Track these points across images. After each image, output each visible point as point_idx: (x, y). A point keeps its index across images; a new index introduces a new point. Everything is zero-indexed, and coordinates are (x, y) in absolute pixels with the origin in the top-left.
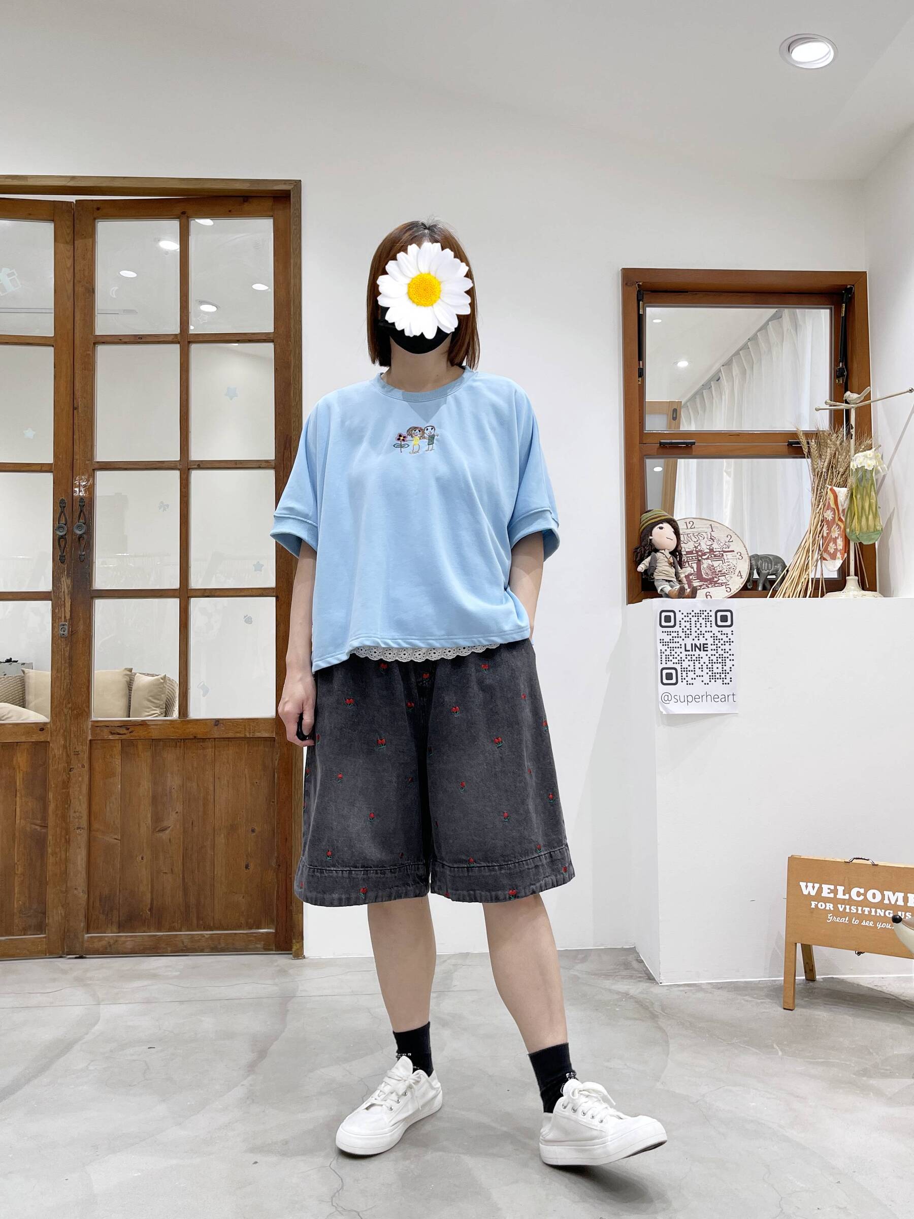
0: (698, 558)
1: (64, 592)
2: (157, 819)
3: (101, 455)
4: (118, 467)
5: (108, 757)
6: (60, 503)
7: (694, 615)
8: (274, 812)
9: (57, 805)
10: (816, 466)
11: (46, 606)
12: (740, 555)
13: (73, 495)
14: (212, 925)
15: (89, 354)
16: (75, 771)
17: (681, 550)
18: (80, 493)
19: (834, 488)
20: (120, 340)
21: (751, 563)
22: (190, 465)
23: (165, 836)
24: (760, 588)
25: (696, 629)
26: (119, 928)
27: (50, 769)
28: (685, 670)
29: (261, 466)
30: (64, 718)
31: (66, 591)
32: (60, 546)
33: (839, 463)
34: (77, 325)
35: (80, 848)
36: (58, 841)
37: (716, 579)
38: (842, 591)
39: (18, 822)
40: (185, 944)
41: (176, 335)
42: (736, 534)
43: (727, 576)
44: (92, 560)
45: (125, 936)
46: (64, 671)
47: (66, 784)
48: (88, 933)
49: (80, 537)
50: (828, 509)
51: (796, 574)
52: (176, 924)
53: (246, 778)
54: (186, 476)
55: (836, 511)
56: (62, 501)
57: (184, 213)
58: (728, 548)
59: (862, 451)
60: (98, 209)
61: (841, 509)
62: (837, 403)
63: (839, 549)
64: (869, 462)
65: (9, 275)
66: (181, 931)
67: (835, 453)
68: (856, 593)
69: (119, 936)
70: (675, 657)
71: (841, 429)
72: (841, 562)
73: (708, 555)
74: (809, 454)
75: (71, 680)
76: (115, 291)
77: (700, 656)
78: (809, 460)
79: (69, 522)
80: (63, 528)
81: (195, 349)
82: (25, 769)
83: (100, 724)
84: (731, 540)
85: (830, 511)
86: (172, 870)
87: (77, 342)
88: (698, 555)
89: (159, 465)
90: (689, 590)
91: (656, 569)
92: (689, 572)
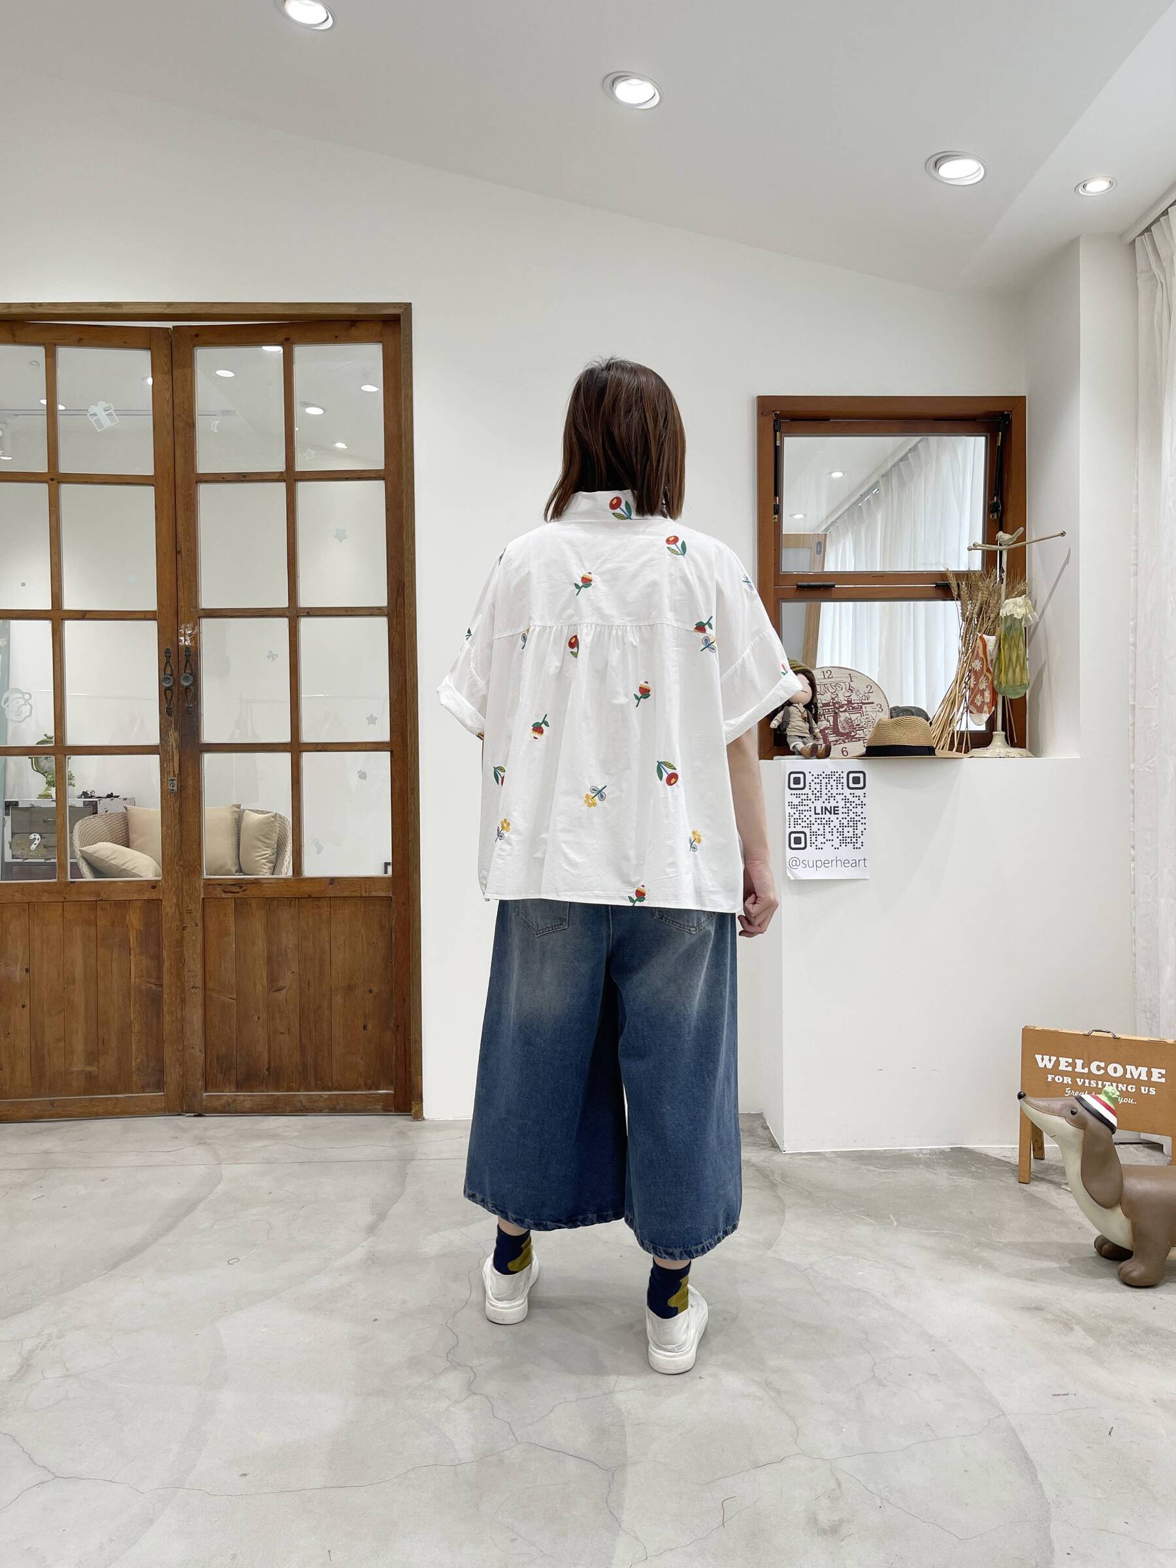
0: (834, 711)
1: (172, 746)
2: (273, 979)
3: (207, 601)
4: (225, 614)
5: (222, 916)
6: (165, 652)
7: (825, 776)
8: (392, 973)
9: (171, 965)
10: (965, 610)
11: (154, 760)
12: (880, 707)
13: (178, 644)
14: (330, 1085)
15: (191, 494)
16: (188, 930)
17: (816, 703)
18: (186, 643)
19: (984, 636)
20: (223, 478)
22: (300, 613)
23: (281, 996)
25: (827, 792)
26: (237, 1088)
27: (163, 928)
28: (815, 834)
29: (374, 613)
30: (175, 875)
31: (174, 745)
32: (166, 698)
33: (989, 609)
34: (178, 462)
35: (195, 1007)
36: (174, 999)
37: (853, 734)
38: (989, 748)
39: (133, 980)
40: (304, 1104)
41: (282, 473)
42: (876, 684)
43: (865, 730)
44: (200, 712)
45: (244, 1095)
46: (174, 828)
47: (180, 943)
48: (206, 1090)
49: (187, 688)
50: (976, 659)
51: (941, 726)
52: (294, 1084)
53: (362, 938)
54: (294, 624)
55: (984, 661)
56: (167, 651)
57: (287, 339)
58: (868, 699)
59: (1015, 597)
60: (197, 336)
61: (989, 658)
62: (987, 545)
63: (986, 702)
64: (1019, 610)
65: (105, 408)
66: (299, 1091)
67: (986, 598)
68: (1002, 750)
69: (237, 1095)
70: (804, 820)
71: (994, 570)
72: (989, 715)
73: (846, 707)
74: (959, 597)
75: (182, 836)
76: (217, 426)
77: (831, 820)
78: (959, 603)
79: (175, 673)
80: (169, 679)
81: (301, 487)
82: (138, 928)
83: (211, 883)
84: (871, 691)
85: (978, 660)
86: (289, 1030)
87: (179, 481)
88: (835, 708)
89: (267, 612)
90: (824, 745)
91: (788, 724)
92: (824, 726)
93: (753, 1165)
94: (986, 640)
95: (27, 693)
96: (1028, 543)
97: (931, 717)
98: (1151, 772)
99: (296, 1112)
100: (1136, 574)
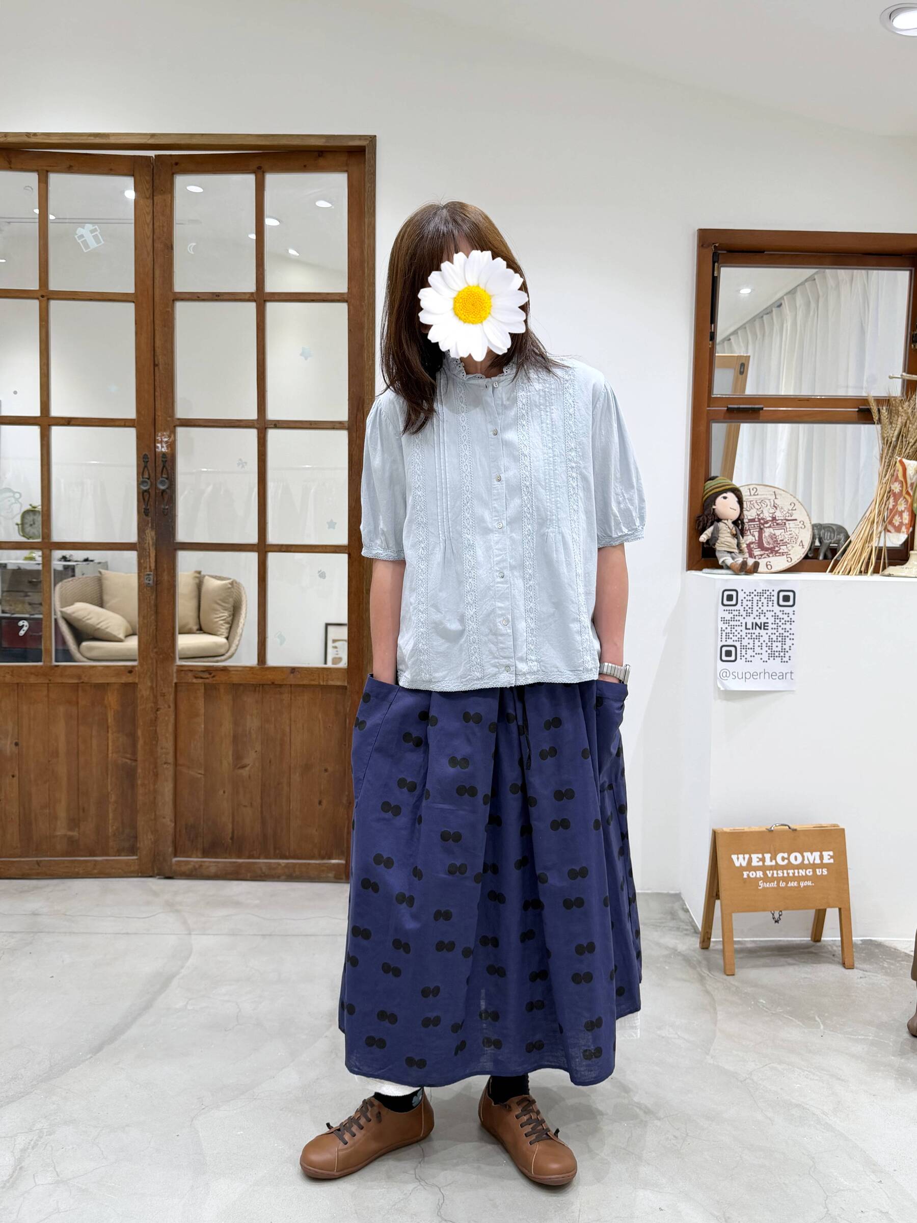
0: (760, 526)
1: (149, 544)
2: (238, 757)
3: (182, 411)
4: (197, 424)
5: (192, 699)
6: (144, 458)
7: (756, 594)
8: (345, 754)
9: (145, 741)
10: (885, 435)
11: (132, 556)
12: (803, 524)
13: (155, 450)
14: (287, 854)
15: (169, 311)
16: (161, 711)
17: (743, 519)
19: (905, 460)
20: (198, 297)
21: (813, 532)
22: (268, 425)
23: (245, 772)
24: (821, 558)
25: (758, 608)
26: (203, 853)
27: (139, 709)
28: (745, 648)
29: (335, 427)
30: (150, 661)
31: (151, 543)
32: (144, 499)
33: (910, 433)
34: (157, 281)
35: (167, 781)
36: (147, 774)
37: (777, 549)
39: (110, 755)
40: (264, 870)
41: (252, 293)
42: (799, 503)
43: (788, 546)
44: (175, 514)
45: (210, 862)
46: (150, 619)
47: (154, 722)
48: (175, 856)
49: (163, 491)
50: (895, 481)
51: (859, 545)
52: (255, 852)
53: (320, 723)
54: (263, 434)
55: (904, 483)
56: (145, 457)
57: (259, 168)
58: (791, 516)
60: (177, 164)
61: (909, 482)
63: (905, 523)
65: (91, 230)
66: (259, 858)
67: (907, 423)
69: (202, 862)
70: (735, 635)
72: (906, 536)
73: (770, 523)
74: (878, 424)
75: (157, 626)
76: (193, 248)
77: (761, 635)
78: (877, 426)
79: (152, 475)
80: (146, 482)
81: (271, 307)
82: (116, 708)
83: (183, 669)
84: (794, 509)
85: (898, 483)
86: (251, 804)
87: (157, 299)
88: (760, 523)
89: (238, 424)
91: (718, 539)
92: (750, 540)
94: (906, 464)
95: (17, 492)
97: (850, 533)
99: (256, 878)
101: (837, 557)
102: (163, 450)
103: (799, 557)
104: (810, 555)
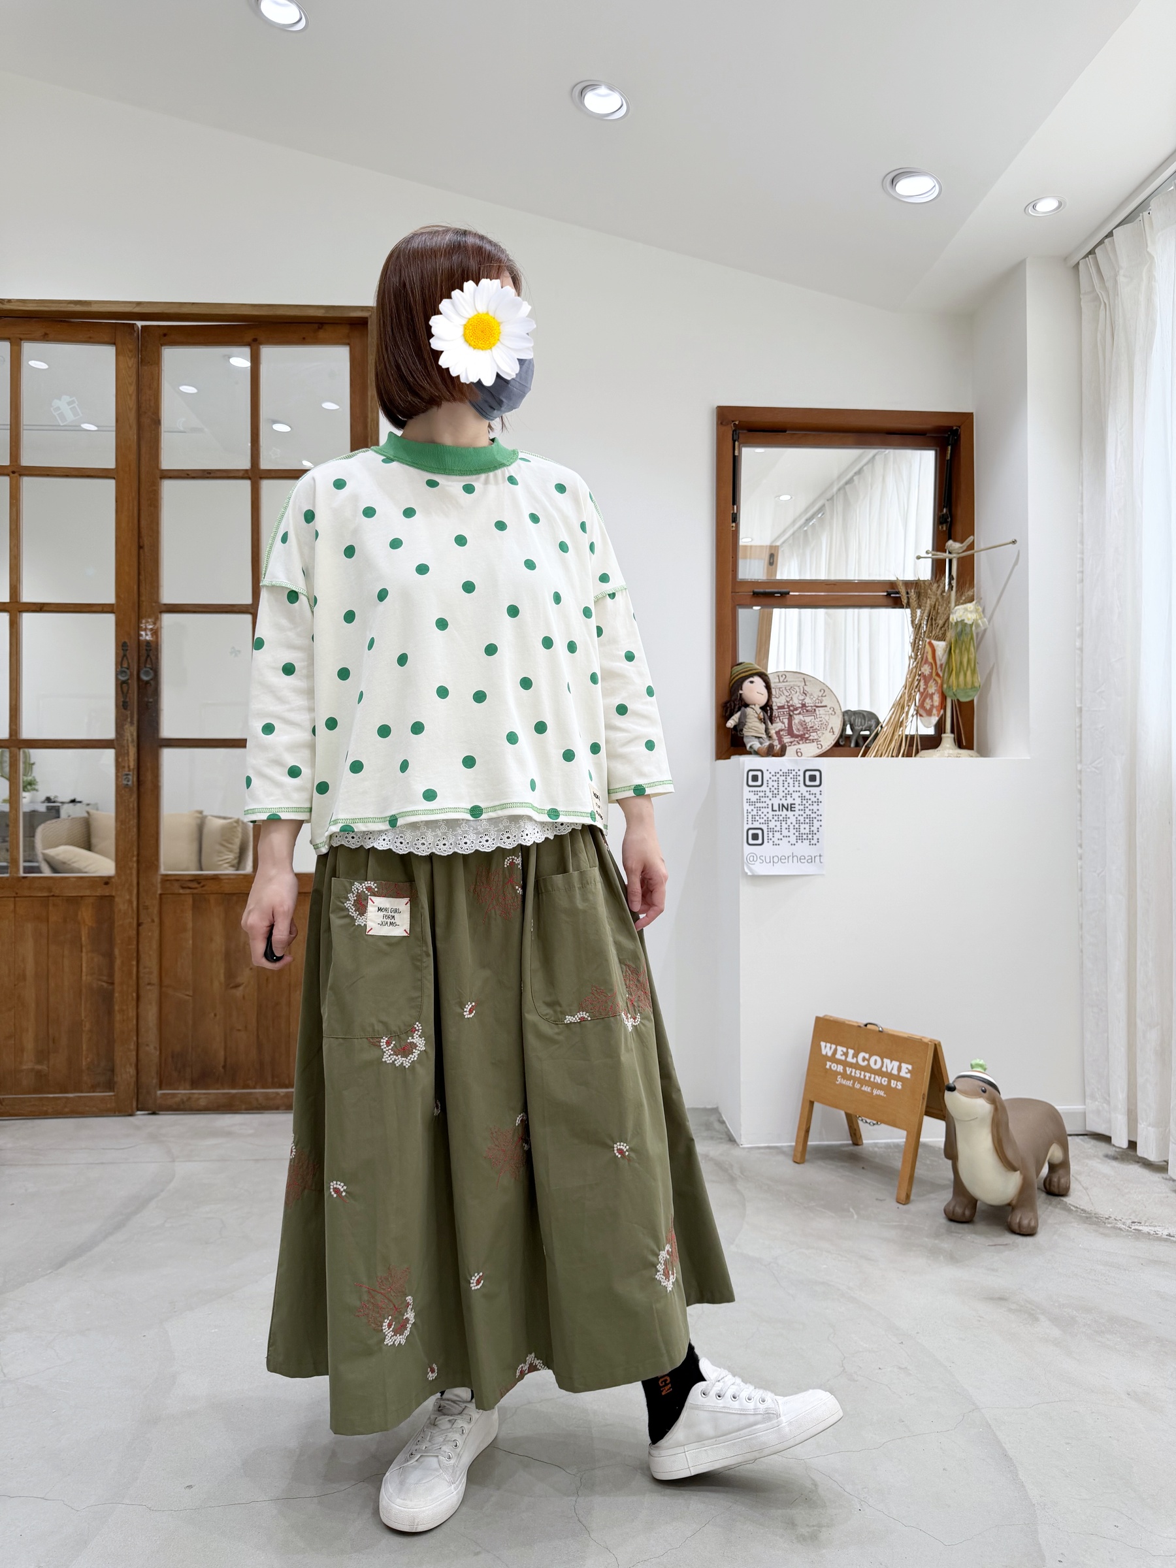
0: (789, 713)
1: (128, 740)
2: (230, 975)
3: (168, 596)
4: (186, 609)
5: (179, 913)
6: (124, 646)
7: (782, 774)
9: (122, 963)
10: (915, 620)
11: (110, 755)
12: (833, 711)
13: (139, 639)
15: (155, 490)
16: (144, 926)
17: (772, 705)
19: (933, 642)
20: (188, 475)
21: (844, 719)
23: (239, 992)
24: (852, 746)
25: (784, 789)
26: (192, 1086)
27: (116, 925)
28: (772, 830)
30: (132, 871)
31: (130, 739)
32: (122, 691)
33: (939, 616)
34: (142, 459)
35: (151, 1004)
36: (127, 997)
37: (807, 736)
38: (937, 749)
39: (84, 978)
40: (260, 1101)
41: (246, 470)
42: (829, 689)
43: (818, 732)
44: (159, 707)
45: (199, 1094)
46: (129, 823)
47: (137, 938)
48: (161, 1089)
49: (147, 683)
50: (925, 663)
51: (891, 730)
52: (250, 1081)
55: (934, 666)
56: (126, 645)
57: (254, 340)
58: (821, 703)
59: (962, 604)
60: (165, 335)
61: (938, 663)
62: (939, 553)
63: (936, 706)
64: (970, 615)
65: (69, 403)
66: (254, 1088)
67: (935, 604)
68: (951, 752)
69: (191, 1093)
70: (761, 817)
71: (943, 579)
72: (937, 719)
73: (800, 709)
74: (908, 605)
75: (138, 831)
77: (787, 817)
78: (907, 612)
79: (135, 667)
80: (126, 672)
81: (266, 485)
82: (90, 924)
83: (169, 878)
84: (824, 695)
85: (927, 665)
86: (246, 1027)
87: (143, 476)
88: (790, 710)
89: (230, 609)
90: (779, 746)
91: (745, 724)
92: (780, 728)
93: (712, 1159)
94: (936, 646)
96: (976, 552)
97: (881, 720)
98: (1097, 771)
99: (252, 1109)
100: (1082, 581)
101: (868, 744)
102: (148, 638)
103: (829, 743)
104: (842, 743)
